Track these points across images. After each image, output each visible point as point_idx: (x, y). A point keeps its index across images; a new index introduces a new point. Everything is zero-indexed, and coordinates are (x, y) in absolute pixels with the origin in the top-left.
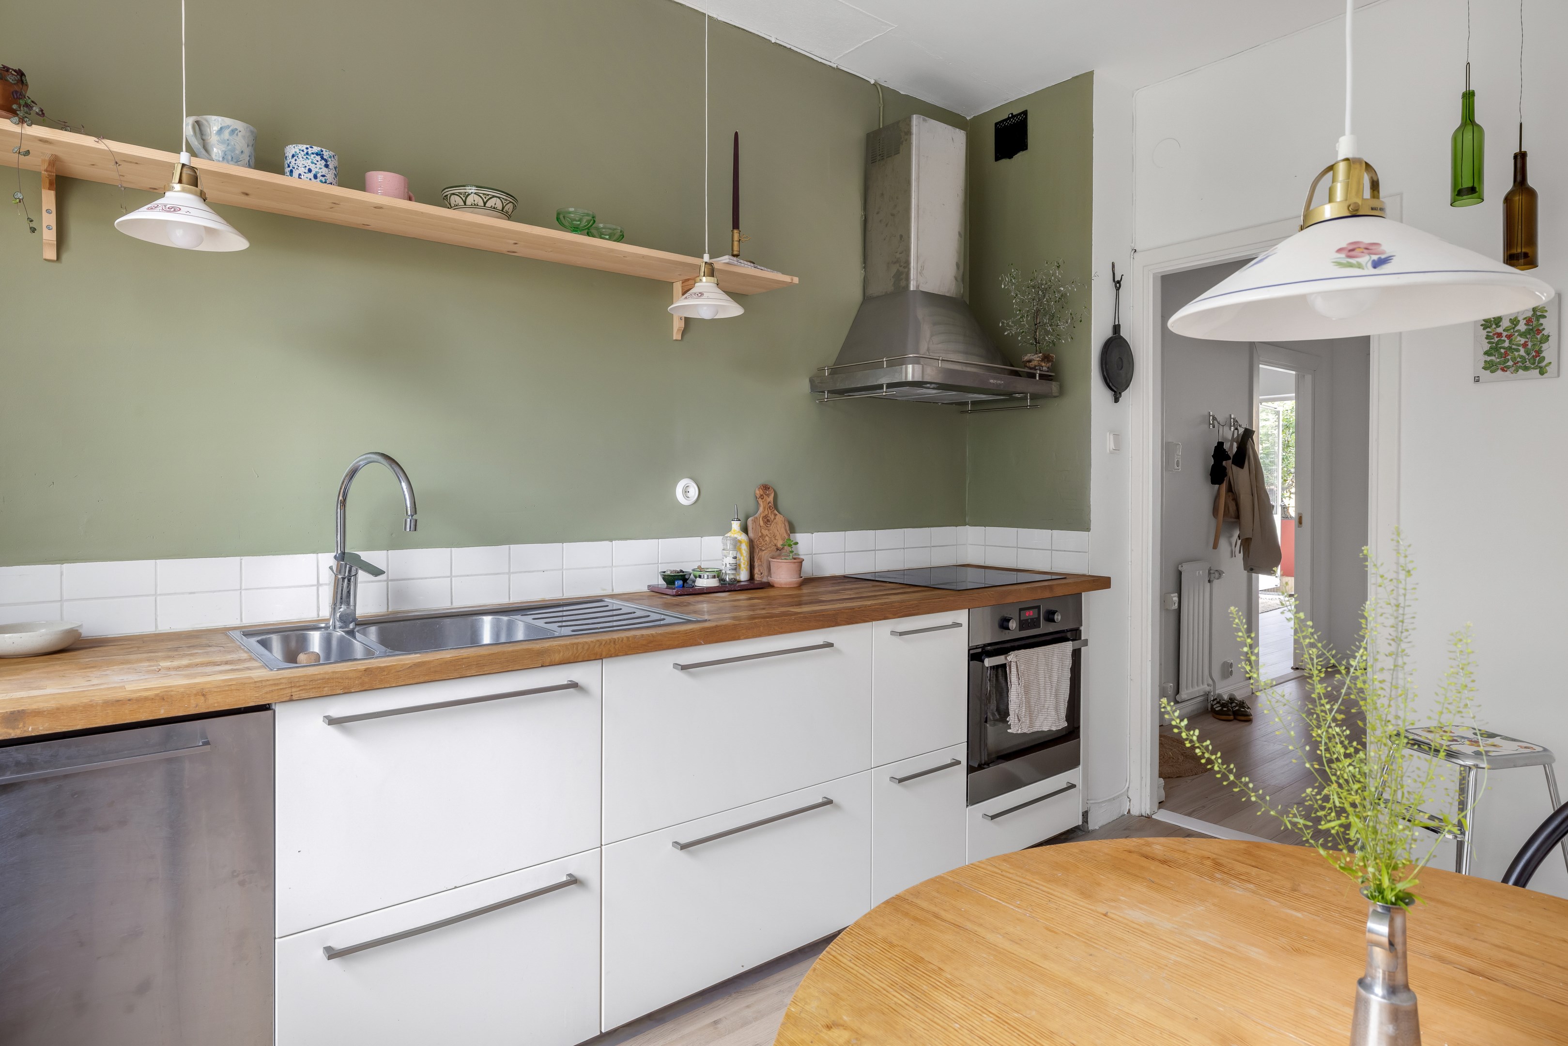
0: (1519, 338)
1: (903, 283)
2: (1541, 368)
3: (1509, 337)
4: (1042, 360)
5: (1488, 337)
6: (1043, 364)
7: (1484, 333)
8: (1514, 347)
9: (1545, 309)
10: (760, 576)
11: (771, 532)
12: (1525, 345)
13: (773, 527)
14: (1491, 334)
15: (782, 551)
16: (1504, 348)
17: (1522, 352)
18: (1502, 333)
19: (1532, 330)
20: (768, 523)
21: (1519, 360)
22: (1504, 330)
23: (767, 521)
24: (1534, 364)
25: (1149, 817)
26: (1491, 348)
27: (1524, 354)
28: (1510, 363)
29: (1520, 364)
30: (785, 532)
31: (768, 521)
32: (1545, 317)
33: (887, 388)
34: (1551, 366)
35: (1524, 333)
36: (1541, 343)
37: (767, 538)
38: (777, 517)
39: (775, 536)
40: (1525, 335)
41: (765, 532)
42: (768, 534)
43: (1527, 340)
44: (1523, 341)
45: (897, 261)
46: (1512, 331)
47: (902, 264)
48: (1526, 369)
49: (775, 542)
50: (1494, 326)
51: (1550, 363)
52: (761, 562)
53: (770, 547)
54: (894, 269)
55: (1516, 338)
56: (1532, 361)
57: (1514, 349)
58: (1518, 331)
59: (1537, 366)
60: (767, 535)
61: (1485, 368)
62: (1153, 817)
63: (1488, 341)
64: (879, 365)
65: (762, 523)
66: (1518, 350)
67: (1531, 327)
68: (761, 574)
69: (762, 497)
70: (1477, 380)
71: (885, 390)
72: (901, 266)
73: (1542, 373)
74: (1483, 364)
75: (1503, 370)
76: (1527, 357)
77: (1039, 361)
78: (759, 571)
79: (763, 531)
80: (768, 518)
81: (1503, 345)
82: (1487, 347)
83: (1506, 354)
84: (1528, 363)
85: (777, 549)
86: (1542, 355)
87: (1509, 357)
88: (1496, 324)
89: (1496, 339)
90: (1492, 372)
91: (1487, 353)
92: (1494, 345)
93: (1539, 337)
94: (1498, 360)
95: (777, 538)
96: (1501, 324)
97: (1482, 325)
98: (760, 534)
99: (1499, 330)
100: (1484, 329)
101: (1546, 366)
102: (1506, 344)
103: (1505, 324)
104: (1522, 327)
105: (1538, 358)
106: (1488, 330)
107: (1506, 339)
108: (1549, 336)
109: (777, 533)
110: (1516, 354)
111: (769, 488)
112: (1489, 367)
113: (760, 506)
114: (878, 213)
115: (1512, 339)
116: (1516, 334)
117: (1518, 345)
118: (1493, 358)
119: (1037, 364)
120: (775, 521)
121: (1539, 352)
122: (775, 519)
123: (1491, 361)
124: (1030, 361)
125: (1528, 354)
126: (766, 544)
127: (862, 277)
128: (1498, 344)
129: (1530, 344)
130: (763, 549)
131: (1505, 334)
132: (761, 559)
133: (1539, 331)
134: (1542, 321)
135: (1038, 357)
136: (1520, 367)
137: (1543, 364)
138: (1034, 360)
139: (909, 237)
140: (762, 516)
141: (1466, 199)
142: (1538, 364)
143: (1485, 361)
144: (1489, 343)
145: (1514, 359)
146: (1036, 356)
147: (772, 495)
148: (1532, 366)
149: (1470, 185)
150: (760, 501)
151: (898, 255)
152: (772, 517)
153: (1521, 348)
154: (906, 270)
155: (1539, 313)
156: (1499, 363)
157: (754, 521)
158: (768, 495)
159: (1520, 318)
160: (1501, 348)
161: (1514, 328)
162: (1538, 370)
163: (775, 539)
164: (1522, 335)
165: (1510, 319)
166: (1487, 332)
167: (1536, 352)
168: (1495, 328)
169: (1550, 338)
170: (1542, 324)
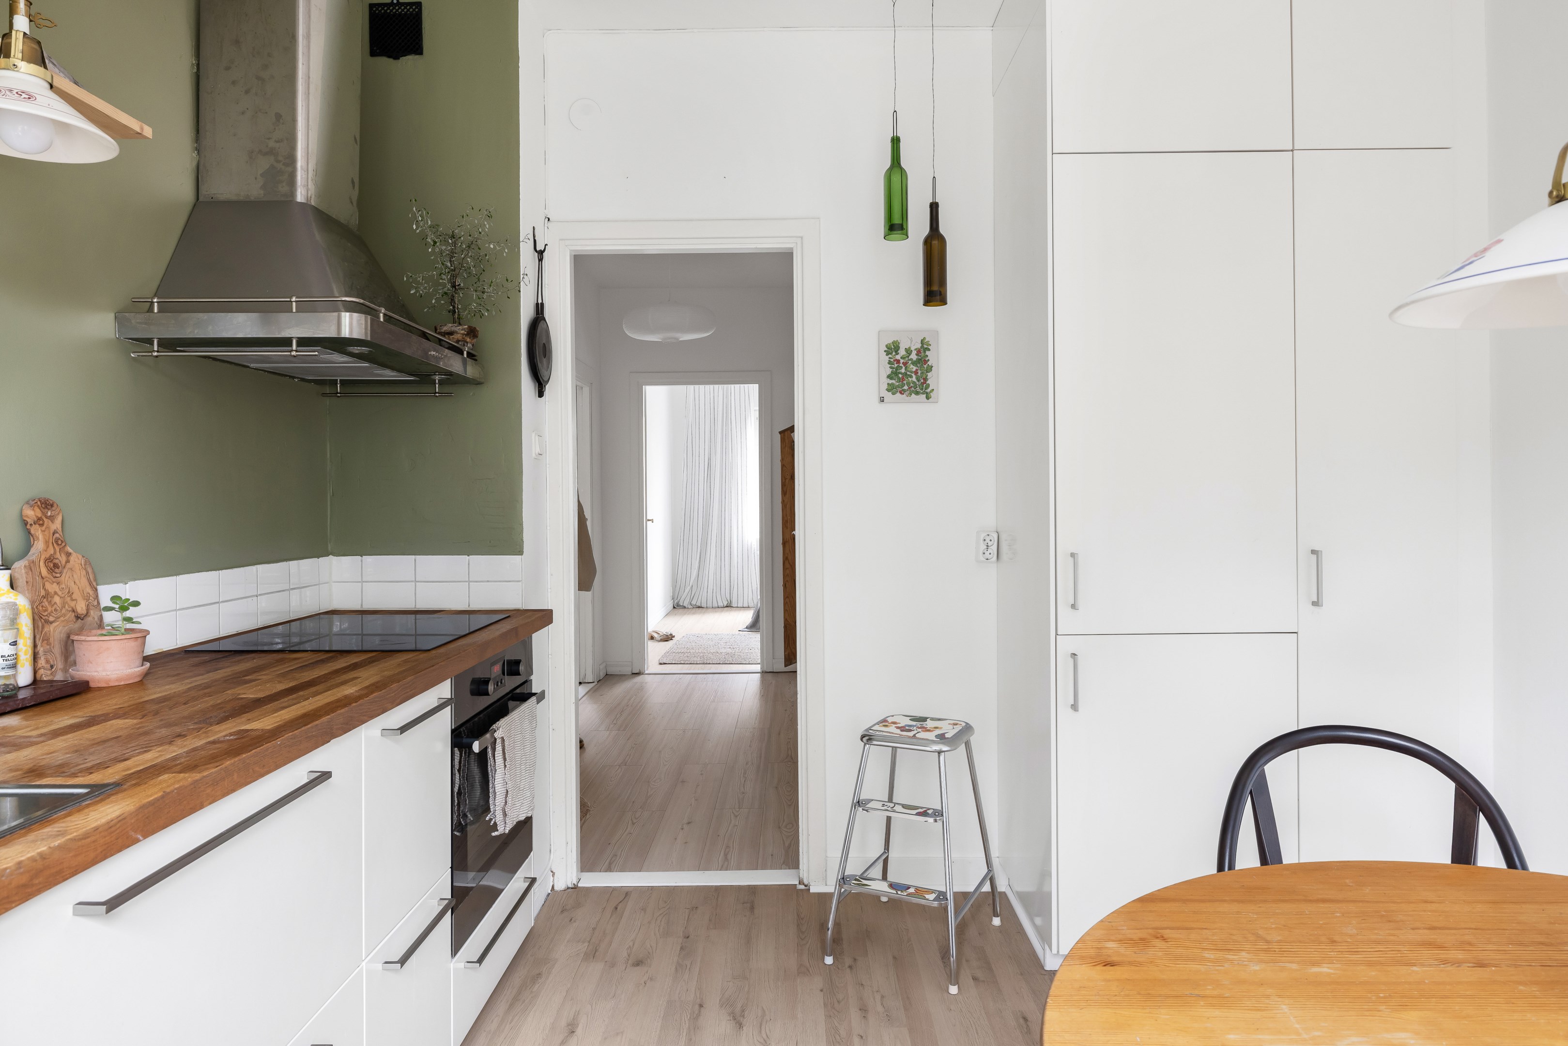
0: (912, 366)
1: (283, 188)
2: (927, 393)
3: (905, 364)
4: (468, 334)
5: (890, 363)
6: (468, 340)
7: (887, 358)
8: (908, 373)
9: (929, 343)
10: (49, 672)
11: (63, 586)
12: (916, 373)
13: (65, 577)
14: (892, 360)
15: (85, 620)
16: (901, 374)
17: (914, 379)
18: (899, 360)
19: (921, 359)
20: (57, 570)
21: (912, 385)
22: (901, 358)
23: (54, 566)
24: (922, 389)
25: (575, 887)
26: (892, 372)
27: (915, 380)
28: (906, 387)
29: (913, 389)
30: (87, 584)
31: (56, 566)
32: (929, 350)
33: (298, 345)
34: (934, 392)
35: (915, 361)
36: (927, 372)
37: (57, 599)
38: (72, 558)
39: (70, 593)
40: (916, 364)
41: (52, 588)
42: (57, 590)
43: (917, 368)
44: (914, 369)
45: (271, 152)
46: (907, 359)
47: (280, 158)
48: (917, 393)
49: (73, 604)
50: (894, 353)
51: (933, 390)
52: (49, 644)
53: (64, 615)
54: (264, 163)
55: (910, 366)
56: (921, 387)
57: (908, 375)
58: (911, 359)
59: (924, 391)
60: (56, 593)
61: (888, 390)
62: (580, 885)
63: (890, 366)
64: (286, 308)
65: (44, 571)
66: (911, 377)
67: (920, 358)
68: (52, 667)
69: (39, 521)
70: (882, 400)
71: (294, 347)
72: (278, 161)
73: (928, 398)
74: (886, 386)
75: (901, 393)
76: (917, 383)
77: (463, 334)
78: (47, 661)
79: (48, 586)
80: (56, 561)
81: (901, 371)
82: (889, 371)
83: (903, 379)
84: (918, 388)
85: (78, 617)
86: (927, 382)
87: (905, 382)
88: (896, 352)
89: (896, 365)
90: (893, 394)
91: (889, 377)
92: (894, 370)
93: (925, 366)
94: (897, 384)
95: (74, 597)
96: (899, 352)
97: (885, 351)
98: (43, 593)
99: (898, 357)
100: (887, 355)
101: (930, 392)
102: (903, 370)
103: (902, 352)
104: (914, 356)
105: (925, 385)
106: (890, 356)
107: (902, 365)
108: (932, 366)
109: (74, 588)
110: (910, 379)
111: (52, 506)
112: (891, 389)
113: (36, 538)
114: (228, 68)
115: (907, 366)
116: (910, 362)
117: (911, 372)
118: (893, 381)
119: (460, 338)
120: (69, 566)
121: (925, 380)
122: (68, 561)
123: (892, 384)
124: (451, 333)
125: (918, 381)
126: (56, 610)
127: (195, 164)
128: (897, 370)
129: (919, 372)
130: (51, 619)
131: (902, 361)
132: (48, 640)
133: (926, 362)
134: (927, 353)
135: (462, 330)
136: (913, 392)
137: (928, 390)
138: (457, 333)
139: (294, 120)
140: (43, 557)
141: (896, 235)
142: (925, 389)
143: (888, 384)
144: (890, 367)
145: (908, 384)
146: (460, 327)
147: (60, 518)
148: (921, 392)
149: (900, 222)
150: (36, 530)
151: (271, 144)
152: (63, 559)
153: (913, 375)
154: (290, 169)
155: (925, 346)
156: (898, 386)
157: (30, 568)
158: (52, 518)
159: (912, 349)
160: (899, 373)
161: (908, 357)
162: (925, 395)
163: (72, 600)
164: (914, 363)
165: (906, 348)
166: (889, 358)
167: (924, 379)
168: (895, 355)
169: (933, 368)
170: (927, 356)
